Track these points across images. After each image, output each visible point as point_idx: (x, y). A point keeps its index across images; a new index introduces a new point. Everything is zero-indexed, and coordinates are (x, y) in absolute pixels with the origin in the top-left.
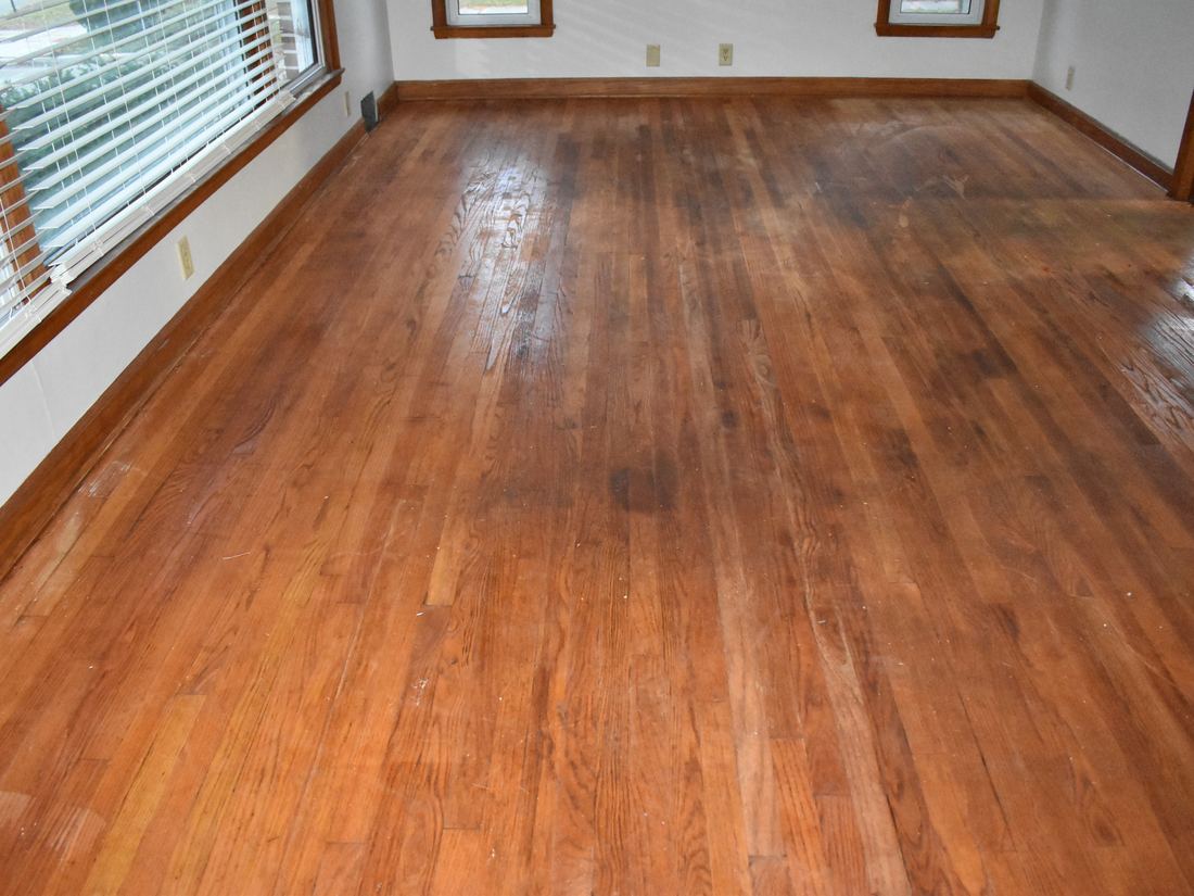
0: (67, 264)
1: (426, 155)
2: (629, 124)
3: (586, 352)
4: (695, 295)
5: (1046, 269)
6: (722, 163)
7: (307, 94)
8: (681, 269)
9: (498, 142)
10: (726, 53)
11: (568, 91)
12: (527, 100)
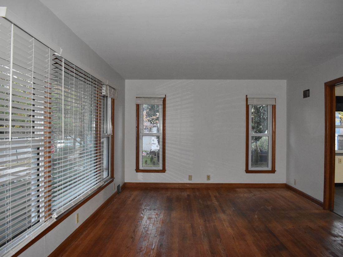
0: (56, 213)
1: (133, 200)
2: (185, 194)
3: (178, 245)
4: (204, 233)
5: (293, 226)
6: (209, 203)
7: (106, 183)
8: (200, 227)
9: (152, 197)
10: (208, 177)
11: (169, 186)
12: (158, 188)
